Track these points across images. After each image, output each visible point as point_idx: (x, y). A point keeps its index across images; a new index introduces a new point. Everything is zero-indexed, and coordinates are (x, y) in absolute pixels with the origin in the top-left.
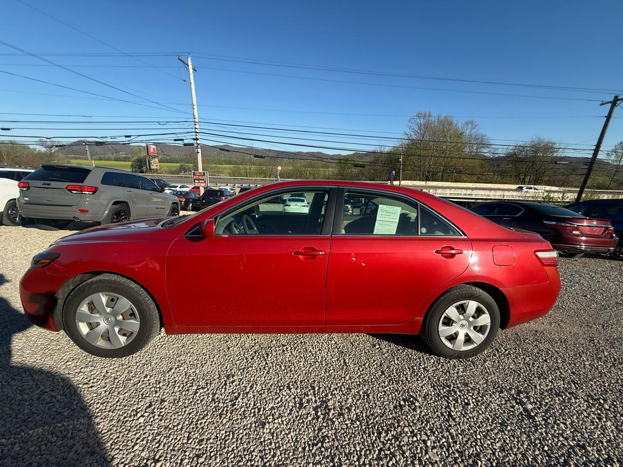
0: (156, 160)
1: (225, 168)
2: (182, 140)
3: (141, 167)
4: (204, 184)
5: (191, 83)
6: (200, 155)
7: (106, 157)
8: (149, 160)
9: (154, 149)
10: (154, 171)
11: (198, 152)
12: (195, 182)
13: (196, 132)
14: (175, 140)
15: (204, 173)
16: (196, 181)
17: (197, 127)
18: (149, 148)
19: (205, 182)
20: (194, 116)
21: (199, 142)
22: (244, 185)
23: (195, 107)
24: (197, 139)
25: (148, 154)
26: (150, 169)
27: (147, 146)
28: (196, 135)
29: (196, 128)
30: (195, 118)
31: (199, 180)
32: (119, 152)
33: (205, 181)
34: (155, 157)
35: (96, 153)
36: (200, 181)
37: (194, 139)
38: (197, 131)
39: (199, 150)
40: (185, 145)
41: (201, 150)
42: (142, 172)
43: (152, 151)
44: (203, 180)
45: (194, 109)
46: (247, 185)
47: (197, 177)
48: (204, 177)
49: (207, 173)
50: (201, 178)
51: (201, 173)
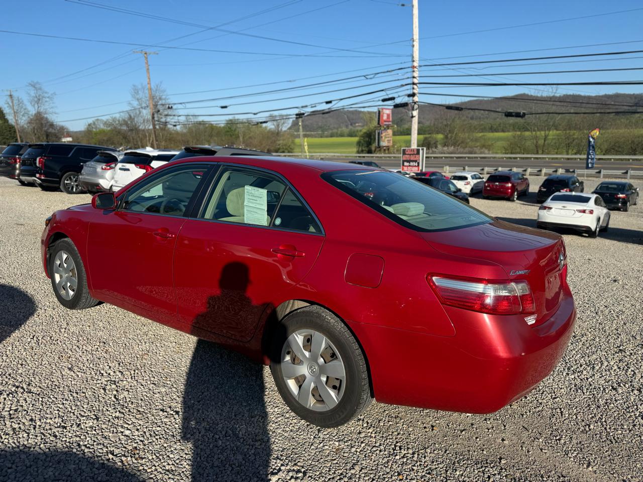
0: (390, 132)
1: (499, 139)
2: (393, 99)
3: (369, 144)
4: (417, 168)
5: (413, 6)
6: (415, 121)
7: (339, 132)
8: (379, 133)
9: (388, 115)
10: (385, 150)
11: (413, 117)
12: (403, 165)
13: (414, 84)
14: (384, 100)
15: (418, 151)
16: (406, 164)
17: (416, 74)
18: (381, 114)
19: (418, 165)
20: (413, 57)
21: (416, 99)
22: (500, 169)
23: (416, 44)
24: (413, 95)
25: (379, 124)
26: (379, 147)
27: (379, 112)
28: (413, 88)
29: (414, 77)
30: (413, 61)
31: (409, 161)
32: (355, 124)
33: (418, 163)
34: (388, 127)
35: (329, 127)
36: (412, 164)
37: (409, 96)
38: (416, 81)
39: (415, 113)
40: (396, 106)
41: (419, 113)
42: (370, 152)
43: (385, 118)
44: (415, 161)
45: (413, 46)
46: (506, 170)
47: (407, 157)
48: (417, 156)
49: (423, 149)
50: (412, 158)
51: (413, 150)
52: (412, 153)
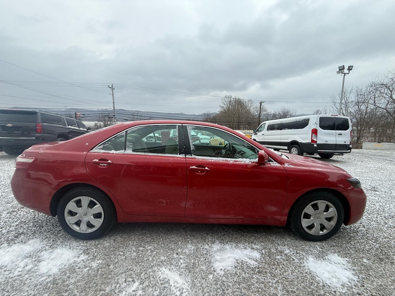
17: (115, 111)
21: (115, 116)
24: (114, 116)
37: (113, 116)
38: (115, 112)
39: (115, 120)
40: (109, 118)
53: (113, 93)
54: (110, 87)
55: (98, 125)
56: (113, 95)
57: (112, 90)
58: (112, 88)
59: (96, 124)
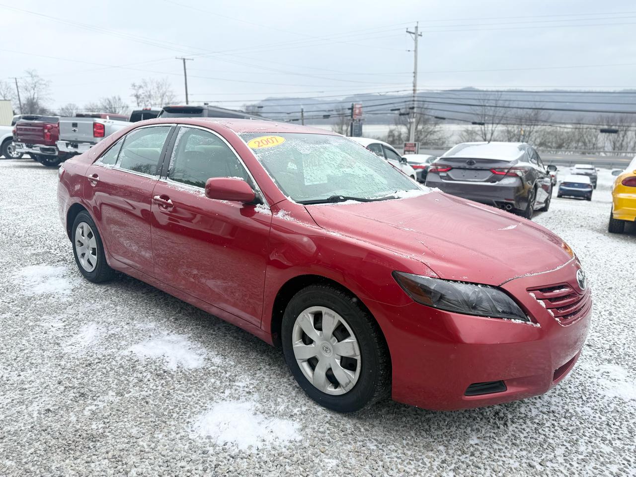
2: (399, 109)
14: (392, 110)
15: (415, 144)
21: (415, 111)
28: (413, 104)
31: (409, 151)
34: (359, 120)
37: (410, 108)
38: (414, 99)
47: (407, 148)
48: (414, 148)
49: (418, 144)
50: (411, 149)
51: (412, 144)
52: (411, 146)
53: (416, 47)
54: (410, 33)
55: (396, 134)
56: (416, 51)
57: (416, 40)
58: (416, 34)
59: (391, 132)
